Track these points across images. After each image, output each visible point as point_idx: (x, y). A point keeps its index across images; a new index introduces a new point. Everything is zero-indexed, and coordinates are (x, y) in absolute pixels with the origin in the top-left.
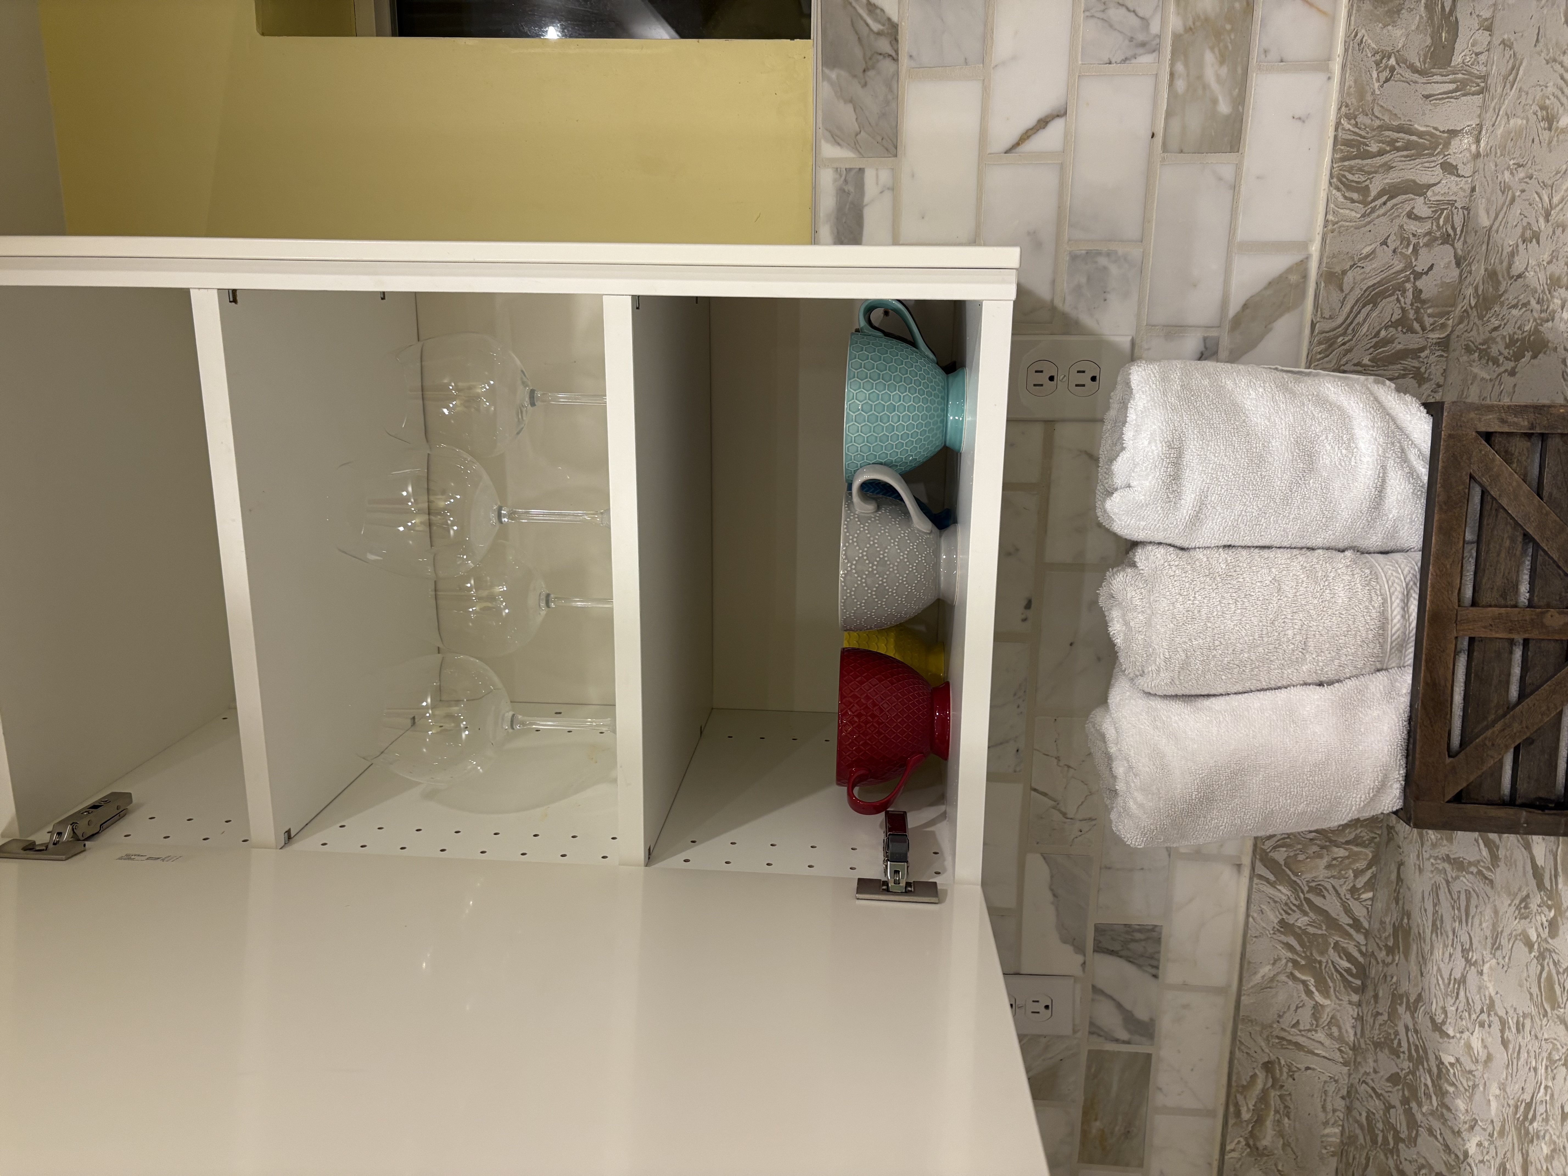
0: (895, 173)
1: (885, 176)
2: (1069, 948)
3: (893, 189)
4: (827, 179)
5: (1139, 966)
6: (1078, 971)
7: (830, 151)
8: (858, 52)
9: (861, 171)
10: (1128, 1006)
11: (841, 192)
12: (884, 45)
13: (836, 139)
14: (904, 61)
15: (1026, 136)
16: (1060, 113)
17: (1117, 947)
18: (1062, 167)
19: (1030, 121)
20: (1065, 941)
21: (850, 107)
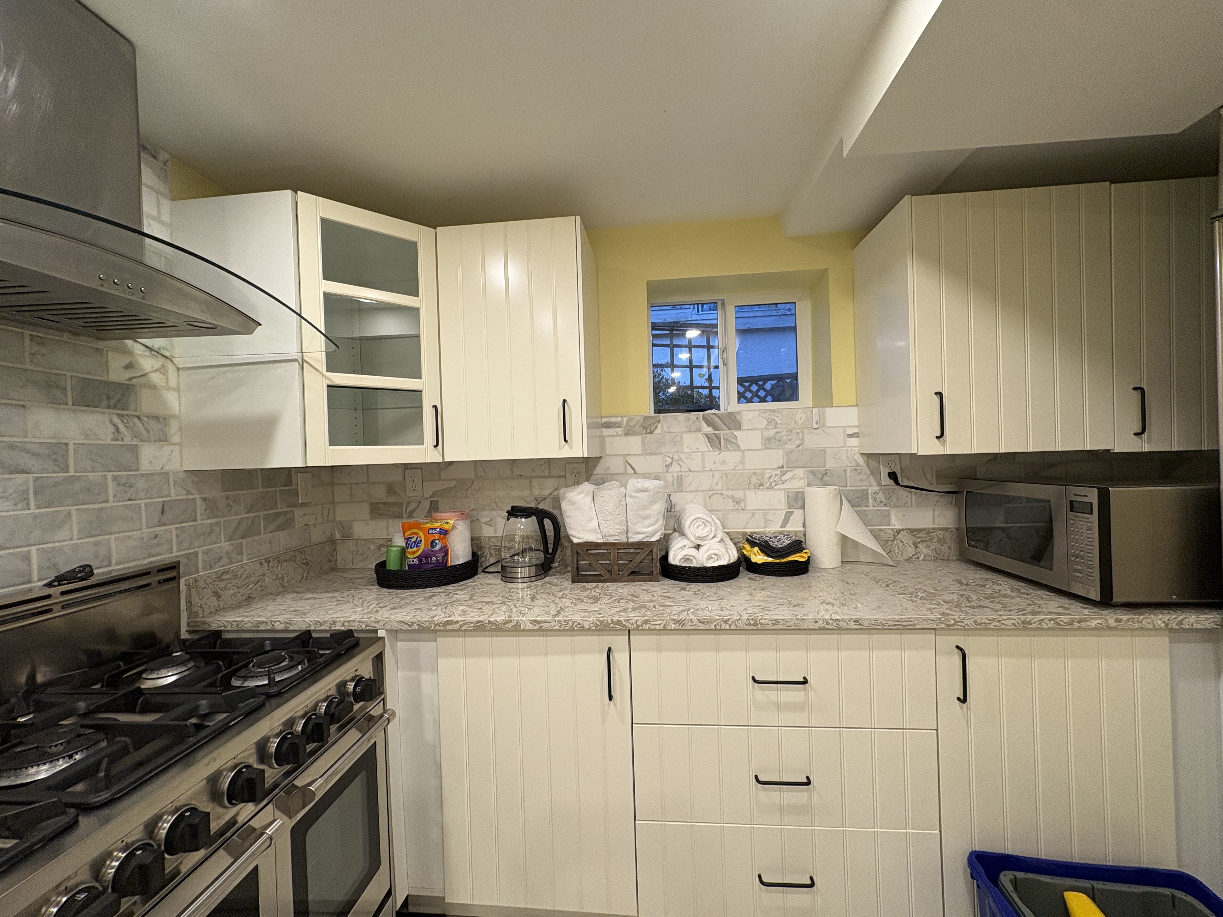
0: (621, 435)
1: (620, 433)
2: (431, 494)
3: (617, 435)
4: (619, 419)
5: (428, 512)
6: (425, 496)
7: (625, 419)
8: (646, 425)
9: (621, 427)
10: (416, 510)
11: (616, 423)
12: (648, 431)
13: (627, 421)
14: (646, 435)
15: (630, 465)
16: (635, 473)
17: (433, 506)
18: (623, 474)
19: (633, 466)
20: (433, 492)
21: (635, 423)
